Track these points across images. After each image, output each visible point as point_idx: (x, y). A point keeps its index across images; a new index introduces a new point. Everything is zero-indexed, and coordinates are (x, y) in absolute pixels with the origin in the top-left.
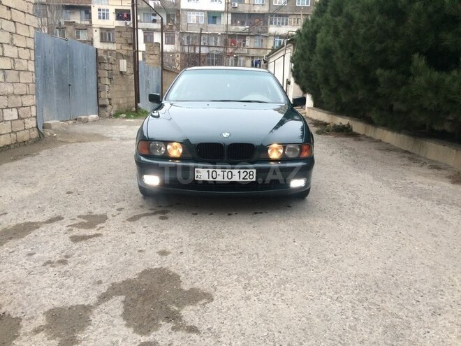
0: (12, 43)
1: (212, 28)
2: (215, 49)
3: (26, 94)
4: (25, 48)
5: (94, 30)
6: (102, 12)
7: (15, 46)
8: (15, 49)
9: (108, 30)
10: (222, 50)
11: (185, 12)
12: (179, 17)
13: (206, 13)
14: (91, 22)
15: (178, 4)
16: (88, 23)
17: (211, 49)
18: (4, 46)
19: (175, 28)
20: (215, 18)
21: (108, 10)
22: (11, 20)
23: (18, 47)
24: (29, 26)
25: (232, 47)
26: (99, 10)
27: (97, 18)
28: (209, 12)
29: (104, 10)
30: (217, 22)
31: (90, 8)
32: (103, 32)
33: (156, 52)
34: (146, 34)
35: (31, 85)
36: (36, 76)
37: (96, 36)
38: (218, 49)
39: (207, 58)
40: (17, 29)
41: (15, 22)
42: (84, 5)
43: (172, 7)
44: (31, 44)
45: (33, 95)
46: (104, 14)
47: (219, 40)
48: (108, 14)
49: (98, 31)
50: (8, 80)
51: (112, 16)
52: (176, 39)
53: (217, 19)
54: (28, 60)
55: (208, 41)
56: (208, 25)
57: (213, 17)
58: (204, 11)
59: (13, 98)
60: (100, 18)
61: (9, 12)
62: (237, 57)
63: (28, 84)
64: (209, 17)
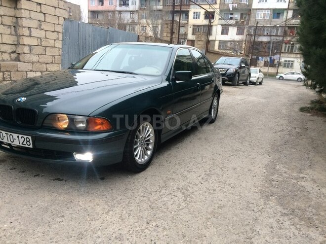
0: (40, 27)
1: (275, 22)
2: (275, 38)
3: (52, 63)
4: (53, 32)
5: (189, 26)
6: (196, 14)
7: (42, 29)
8: (43, 32)
9: (198, 26)
10: (281, 38)
11: (255, 11)
12: (249, 15)
13: (272, 10)
14: (188, 22)
15: (250, 5)
16: (186, 22)
17: (273, 38)
18: (32, 29)
19: (245, 23)
20: (279, 14)
21: (200, 13)
22: (41, 12)
23: (46, 31)
24: (58, 17)
25: (290, 36)
26: (194, 13)
27: (192, 18)
28: (274, 10)
29: (197, 13)
30: (280, 18)
31: (188, 11)
32: (195, 27)
33: (203, 39)
34: (224, 28)
35: (56, 57)
36: (62, 51)
37: (190, 31)
38: (277, 38)
39: (267, 45)
40: (46, 19)
41: (44, 14)
42: (185, 10)
43: (246, 7)
44: (60, 29)
45: (59, 64)
46: (197, 15)
47: (279, 31)
48: (199, 15)
49: (192, 27)
50: (33, 52)
51: (202, 16)
52: (245, 31)
53: (281, 15)
54: (55, 40)
55: (270, 32)
56: (273, 20)
57: (277, 13)
58: (270, 9)
59: (38, 65)
60: (194, 18)
61: (39, 6)
62: (293, 44)
63: (54, 56)
64: (274, 14)
